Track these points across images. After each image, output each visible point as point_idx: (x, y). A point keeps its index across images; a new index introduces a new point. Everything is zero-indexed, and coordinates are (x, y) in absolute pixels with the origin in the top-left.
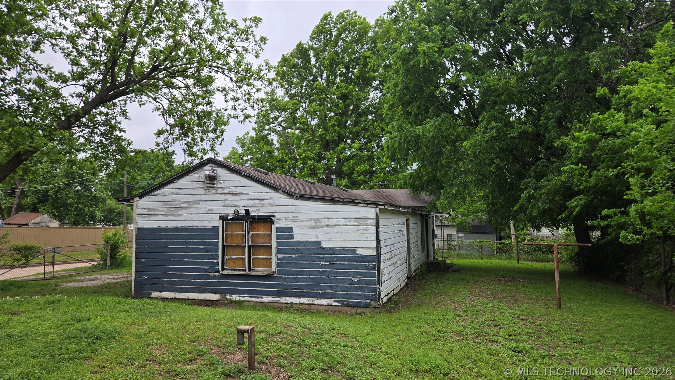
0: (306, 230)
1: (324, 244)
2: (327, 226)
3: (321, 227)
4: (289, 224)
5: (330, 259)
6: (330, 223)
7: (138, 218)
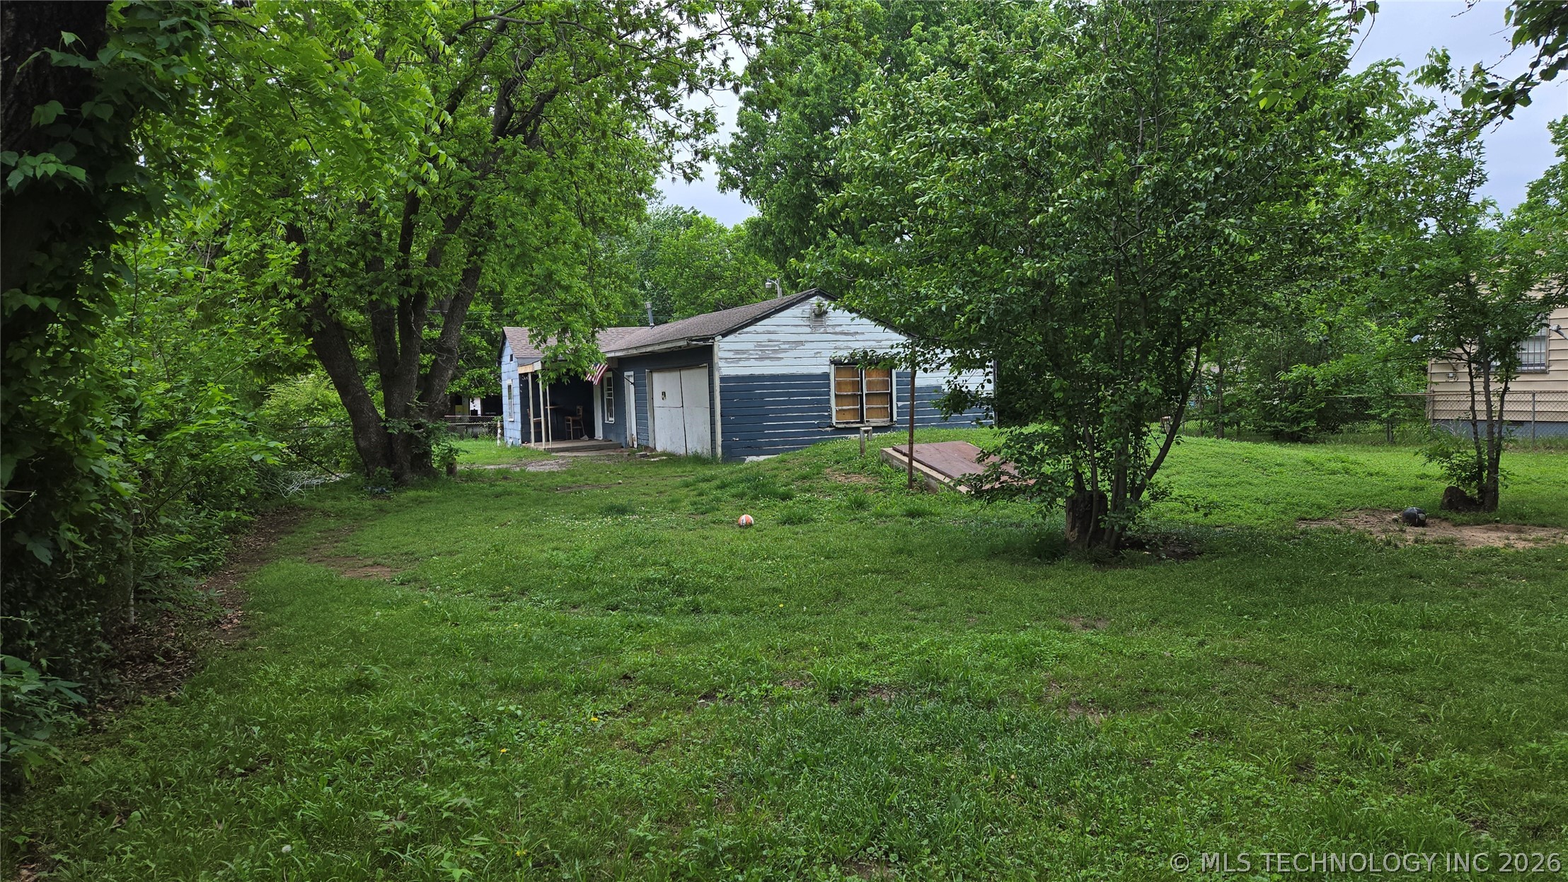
3: (942, 370)
7: (721, 364)
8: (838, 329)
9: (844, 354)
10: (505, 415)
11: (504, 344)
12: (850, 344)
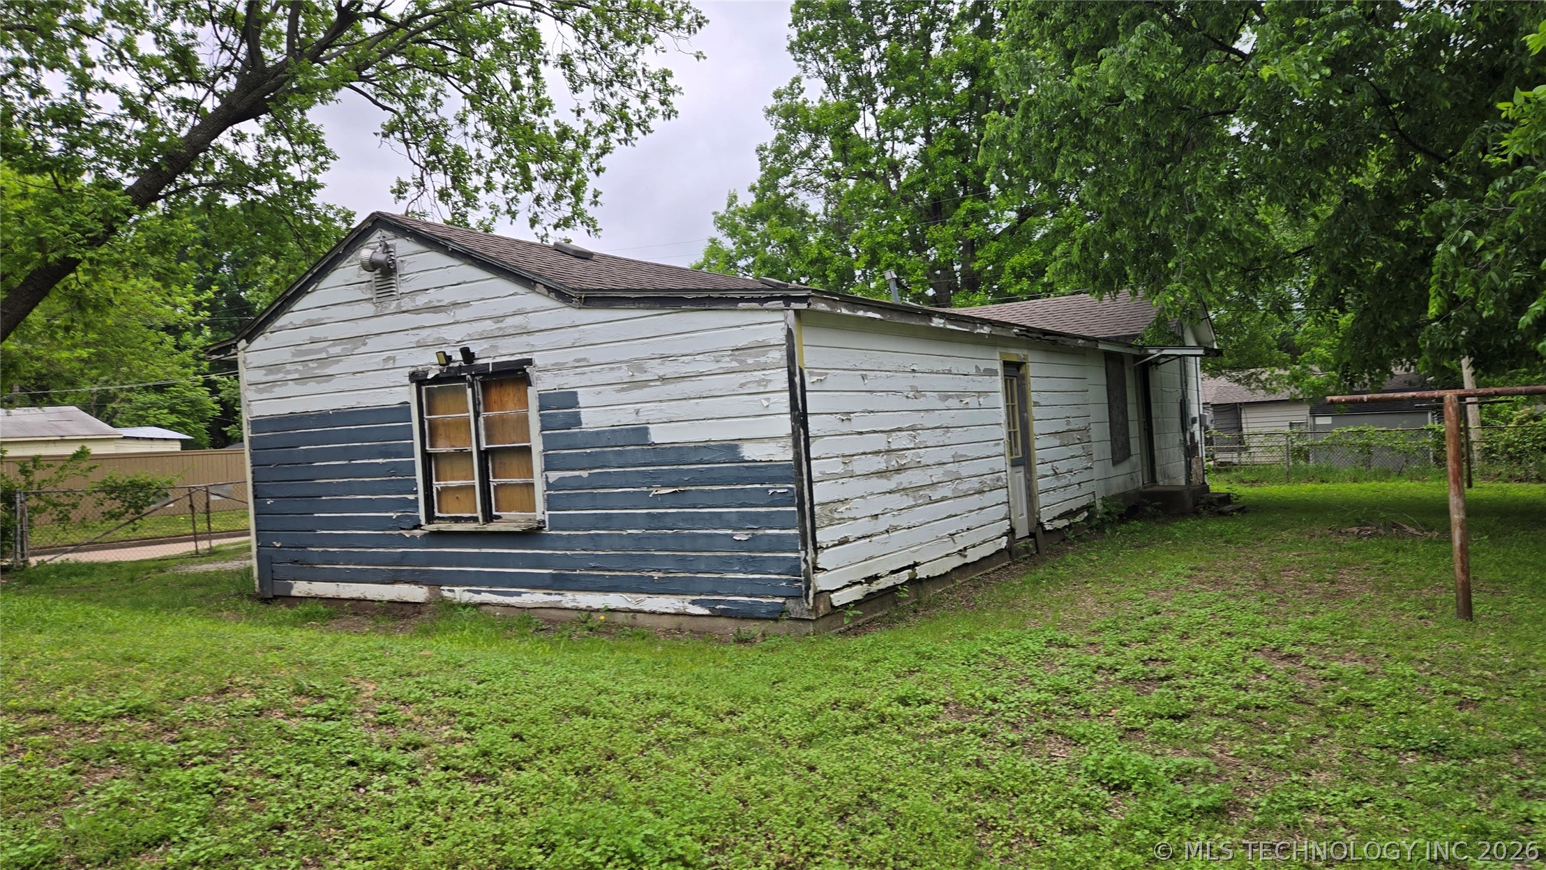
0: (610, 395)
1: (658, 435)
2: (663, 379)
3: (645, 384)
4: (567, 381)
5: (675, 478)
6: (669, 369)
7: (251, 394)
12: (442, 333)
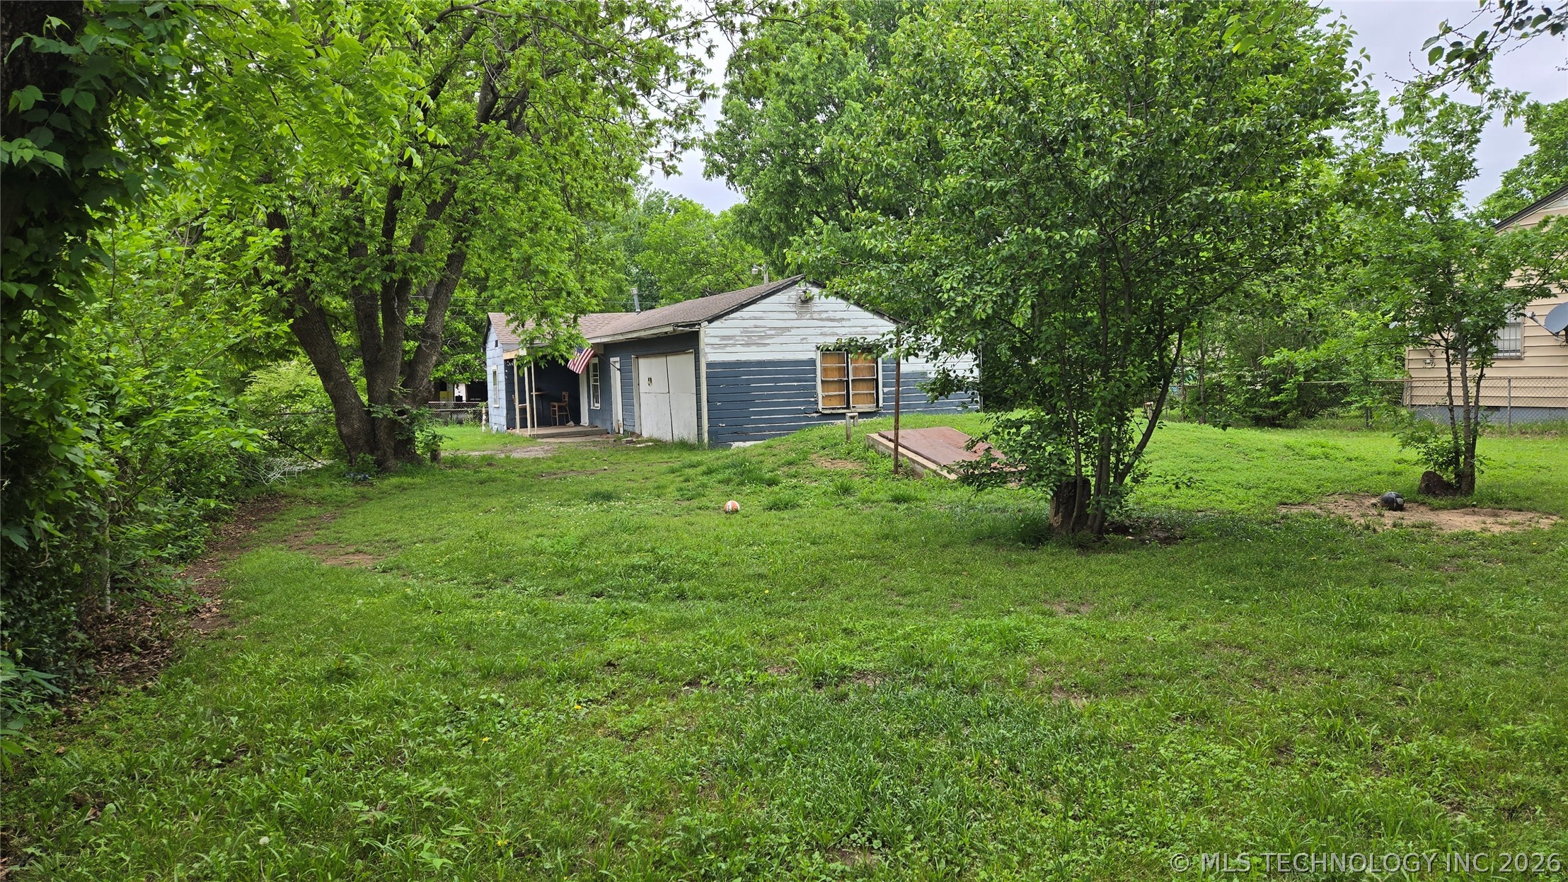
7: (708, 349)
8: (824, 315)
9: (831, 341)
10: (490, 401)
11: (489, 330)
12: (835, 330)
